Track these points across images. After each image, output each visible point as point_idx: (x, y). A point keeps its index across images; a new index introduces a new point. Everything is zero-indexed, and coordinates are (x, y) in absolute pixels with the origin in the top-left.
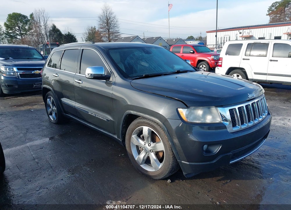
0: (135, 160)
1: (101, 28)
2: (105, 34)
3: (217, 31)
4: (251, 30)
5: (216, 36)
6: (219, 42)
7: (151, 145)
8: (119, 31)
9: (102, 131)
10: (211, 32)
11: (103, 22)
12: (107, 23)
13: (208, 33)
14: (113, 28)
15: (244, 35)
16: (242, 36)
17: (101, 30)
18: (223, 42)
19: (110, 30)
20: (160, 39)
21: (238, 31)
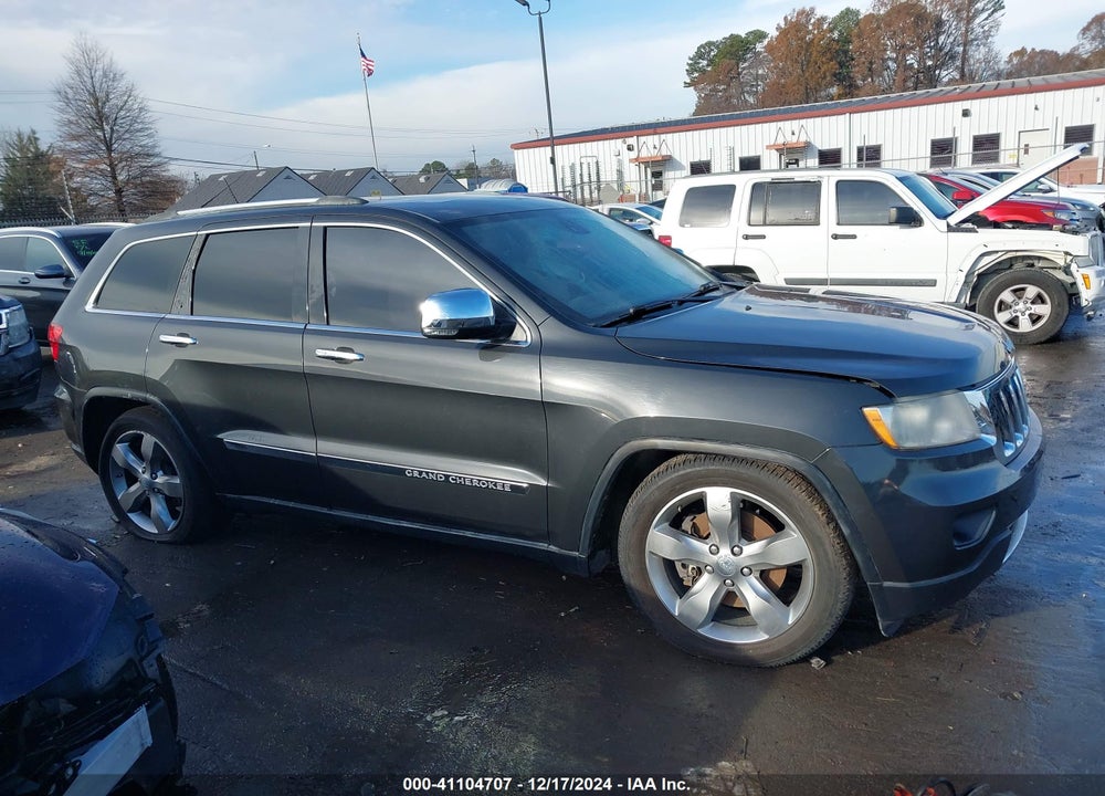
0: (672, 616)
1: (76, 138)
2: (96, 162)
3: (553, 141)
4: (663, 136)
5: (553, 161)
6: (568, 182)
7: (741, 549)
8: (157, 150)
9: (469, 534)
10: (528, 145)
11: (79, 110)
12: (100, 118)
13: (520, 151)
14: (127, 136)
15: (644, 154)
16: (636, 160)
17: (75, 145)
18: (578, 181)
19: (116, 146)
20: (373, 177)
21: (620, 140)
